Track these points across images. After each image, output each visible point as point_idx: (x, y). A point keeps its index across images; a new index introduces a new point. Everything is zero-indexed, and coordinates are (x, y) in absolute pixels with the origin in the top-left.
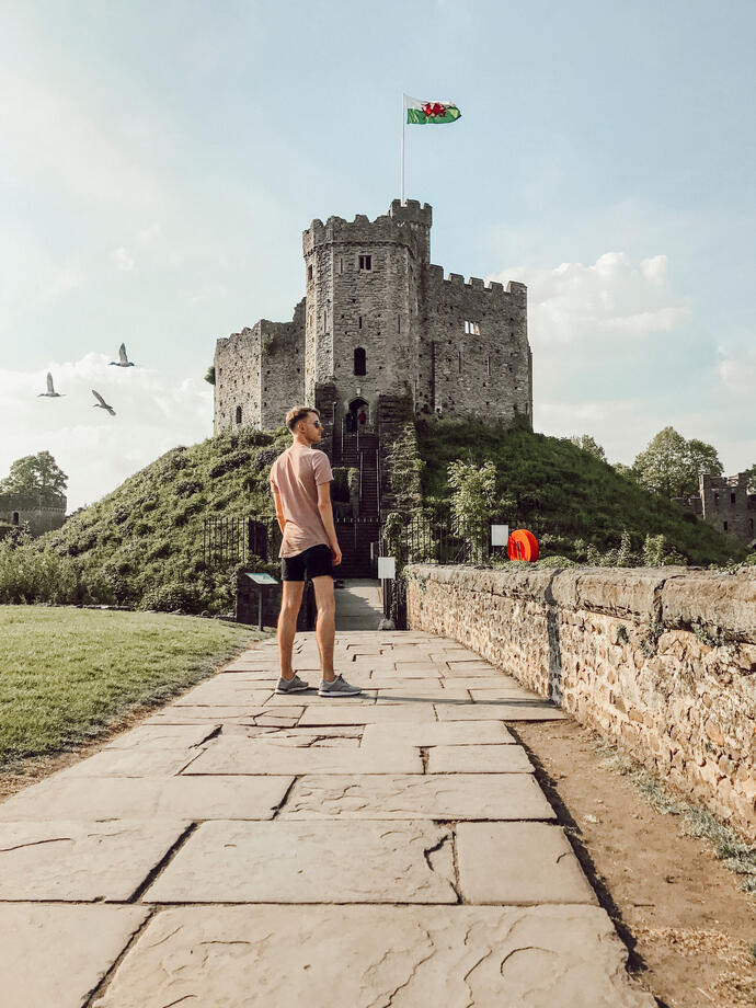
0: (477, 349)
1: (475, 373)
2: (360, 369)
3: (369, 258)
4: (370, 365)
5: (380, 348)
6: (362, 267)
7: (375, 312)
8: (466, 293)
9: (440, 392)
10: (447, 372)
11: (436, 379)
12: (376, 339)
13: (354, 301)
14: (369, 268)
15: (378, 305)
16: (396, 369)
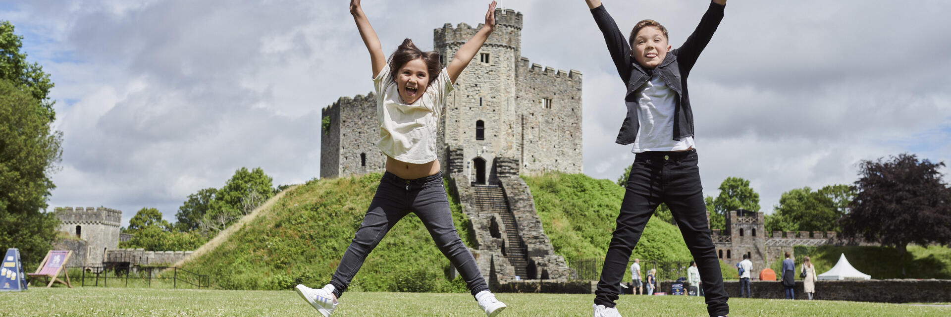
0: (550, 120)
1: (549, 138)
2: (480, 135)
3: (487, 55)
4: (487, 133)
5: (494, 121)
6: (482, 61)
7: (492, 95)
8: (543, 78)
9: (527, 152)
10: (531, 137)
11: (525, 142)
12: (492, 114)
13: (476, 85)
14: (487, 62)
15: (495, 89)
16: (506, 136)
